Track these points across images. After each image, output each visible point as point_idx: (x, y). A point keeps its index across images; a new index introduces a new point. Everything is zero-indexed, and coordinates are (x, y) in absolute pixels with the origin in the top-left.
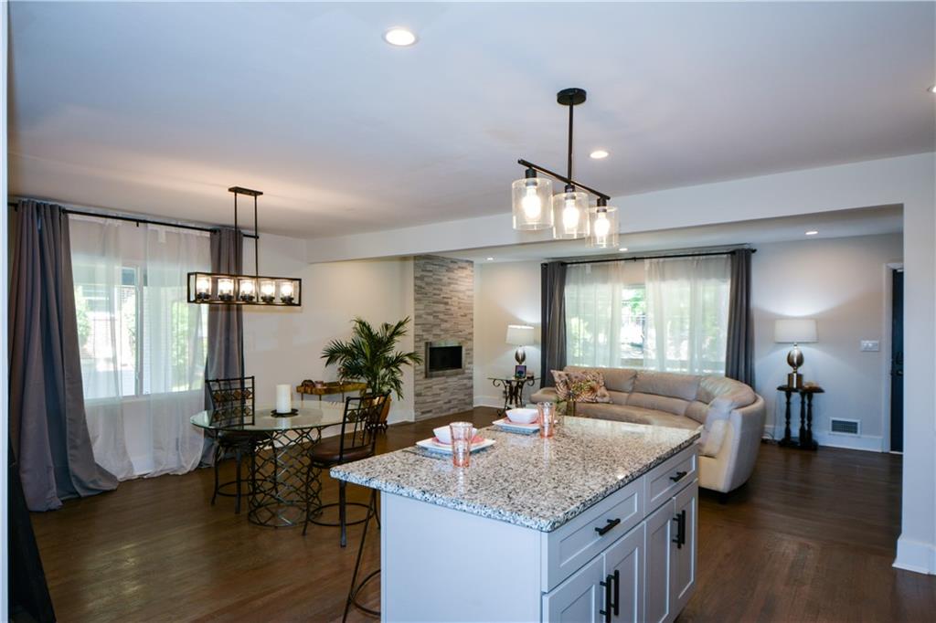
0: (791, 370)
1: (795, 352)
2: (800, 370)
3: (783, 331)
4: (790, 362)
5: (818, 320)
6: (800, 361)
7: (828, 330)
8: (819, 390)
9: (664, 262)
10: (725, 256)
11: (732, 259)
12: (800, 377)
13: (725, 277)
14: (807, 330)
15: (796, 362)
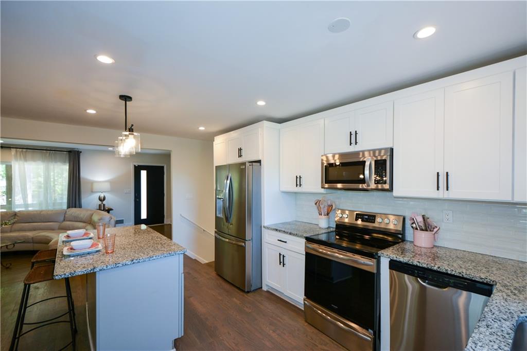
0: (100, 203)
1: (102, 195)
2: (104, 202)
3: (96, 187)
4: (100, 199)
5: (111, 182)
6: (104, 199)
7: (115, 186)
8: (112, 210)
9: (26, 151)
10: (65, 152)
11: (69, 154)
12: (104, 205)
13: (65, 162)
14: (107, 186)
15: (102, 200)
